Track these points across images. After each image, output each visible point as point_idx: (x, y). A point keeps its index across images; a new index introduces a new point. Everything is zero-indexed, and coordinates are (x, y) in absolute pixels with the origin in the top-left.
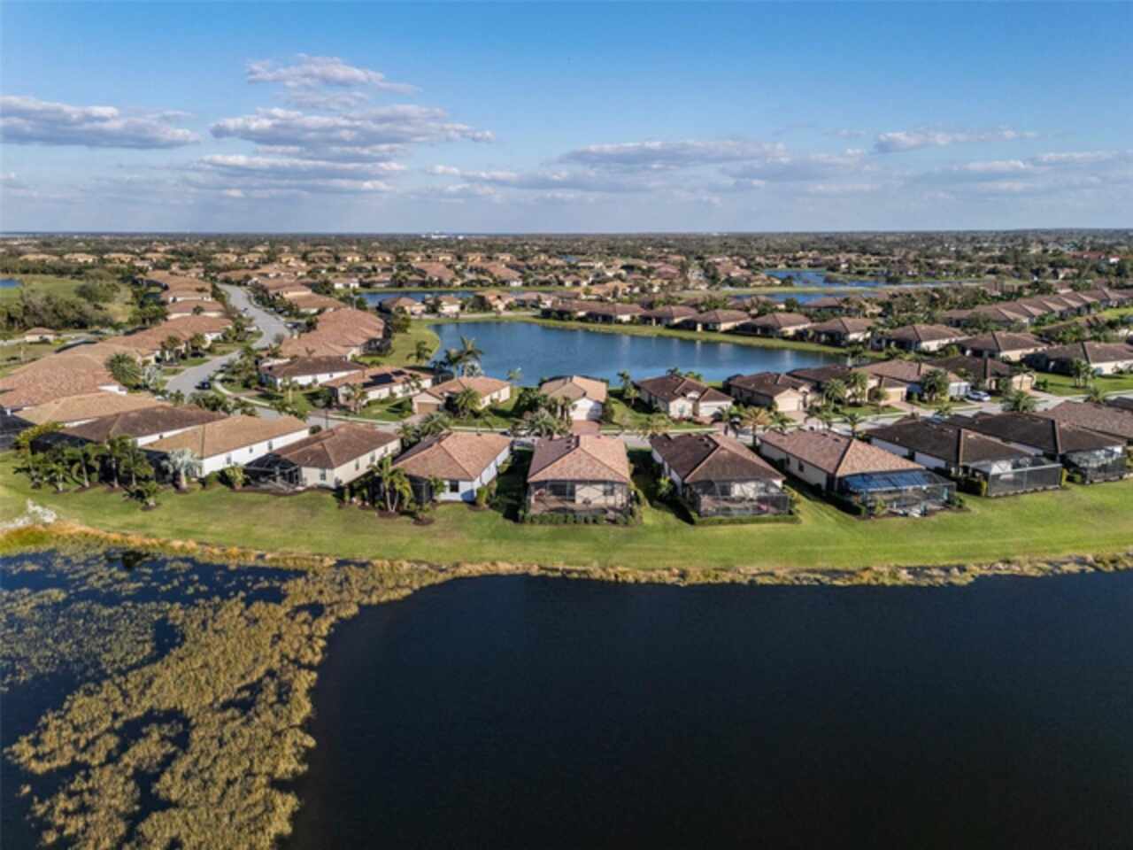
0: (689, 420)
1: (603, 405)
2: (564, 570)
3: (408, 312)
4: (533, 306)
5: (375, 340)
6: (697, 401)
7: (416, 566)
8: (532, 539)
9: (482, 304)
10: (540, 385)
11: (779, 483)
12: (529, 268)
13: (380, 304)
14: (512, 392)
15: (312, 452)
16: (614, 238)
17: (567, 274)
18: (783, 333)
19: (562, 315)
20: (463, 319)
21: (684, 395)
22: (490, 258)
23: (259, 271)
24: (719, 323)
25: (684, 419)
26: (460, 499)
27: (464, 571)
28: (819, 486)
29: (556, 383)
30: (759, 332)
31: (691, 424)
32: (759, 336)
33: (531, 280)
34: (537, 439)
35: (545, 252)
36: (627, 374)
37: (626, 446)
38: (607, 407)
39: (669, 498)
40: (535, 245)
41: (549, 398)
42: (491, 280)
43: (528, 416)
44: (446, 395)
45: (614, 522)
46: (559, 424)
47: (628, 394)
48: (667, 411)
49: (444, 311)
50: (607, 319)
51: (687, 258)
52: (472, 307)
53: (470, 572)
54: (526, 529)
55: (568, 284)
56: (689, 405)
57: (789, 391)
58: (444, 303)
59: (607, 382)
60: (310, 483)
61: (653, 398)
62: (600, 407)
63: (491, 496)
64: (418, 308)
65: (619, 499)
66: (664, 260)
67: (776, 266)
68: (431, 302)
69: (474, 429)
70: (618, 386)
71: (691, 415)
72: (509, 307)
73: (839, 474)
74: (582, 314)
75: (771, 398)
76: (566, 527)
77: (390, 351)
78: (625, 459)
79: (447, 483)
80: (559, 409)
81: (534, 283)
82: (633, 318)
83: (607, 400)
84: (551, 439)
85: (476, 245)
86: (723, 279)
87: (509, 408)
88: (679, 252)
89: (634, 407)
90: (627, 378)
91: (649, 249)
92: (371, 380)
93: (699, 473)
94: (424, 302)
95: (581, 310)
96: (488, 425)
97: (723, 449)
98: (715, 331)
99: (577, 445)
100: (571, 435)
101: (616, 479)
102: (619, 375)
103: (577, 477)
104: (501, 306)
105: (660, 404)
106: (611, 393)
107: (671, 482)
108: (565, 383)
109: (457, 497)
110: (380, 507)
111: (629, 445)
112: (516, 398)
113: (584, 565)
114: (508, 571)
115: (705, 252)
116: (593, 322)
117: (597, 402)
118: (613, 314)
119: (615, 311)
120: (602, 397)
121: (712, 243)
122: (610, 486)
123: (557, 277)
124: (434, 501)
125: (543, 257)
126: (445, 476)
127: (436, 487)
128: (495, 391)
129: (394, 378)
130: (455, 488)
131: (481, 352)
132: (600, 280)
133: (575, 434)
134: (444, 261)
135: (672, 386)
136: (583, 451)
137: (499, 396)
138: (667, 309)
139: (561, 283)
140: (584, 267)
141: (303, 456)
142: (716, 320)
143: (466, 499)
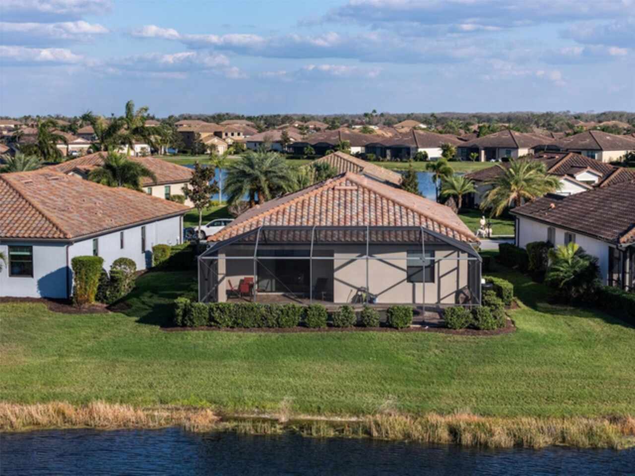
26: (36, 294)
45: (440, 327)
65: (447, 290)
74: (356, 149)
82: (445, 149)
104: (222, 149)
109: (27, 288)
118: (413, 146)
119: (414, 141)
142: (595, 146)
143: (46, 295)
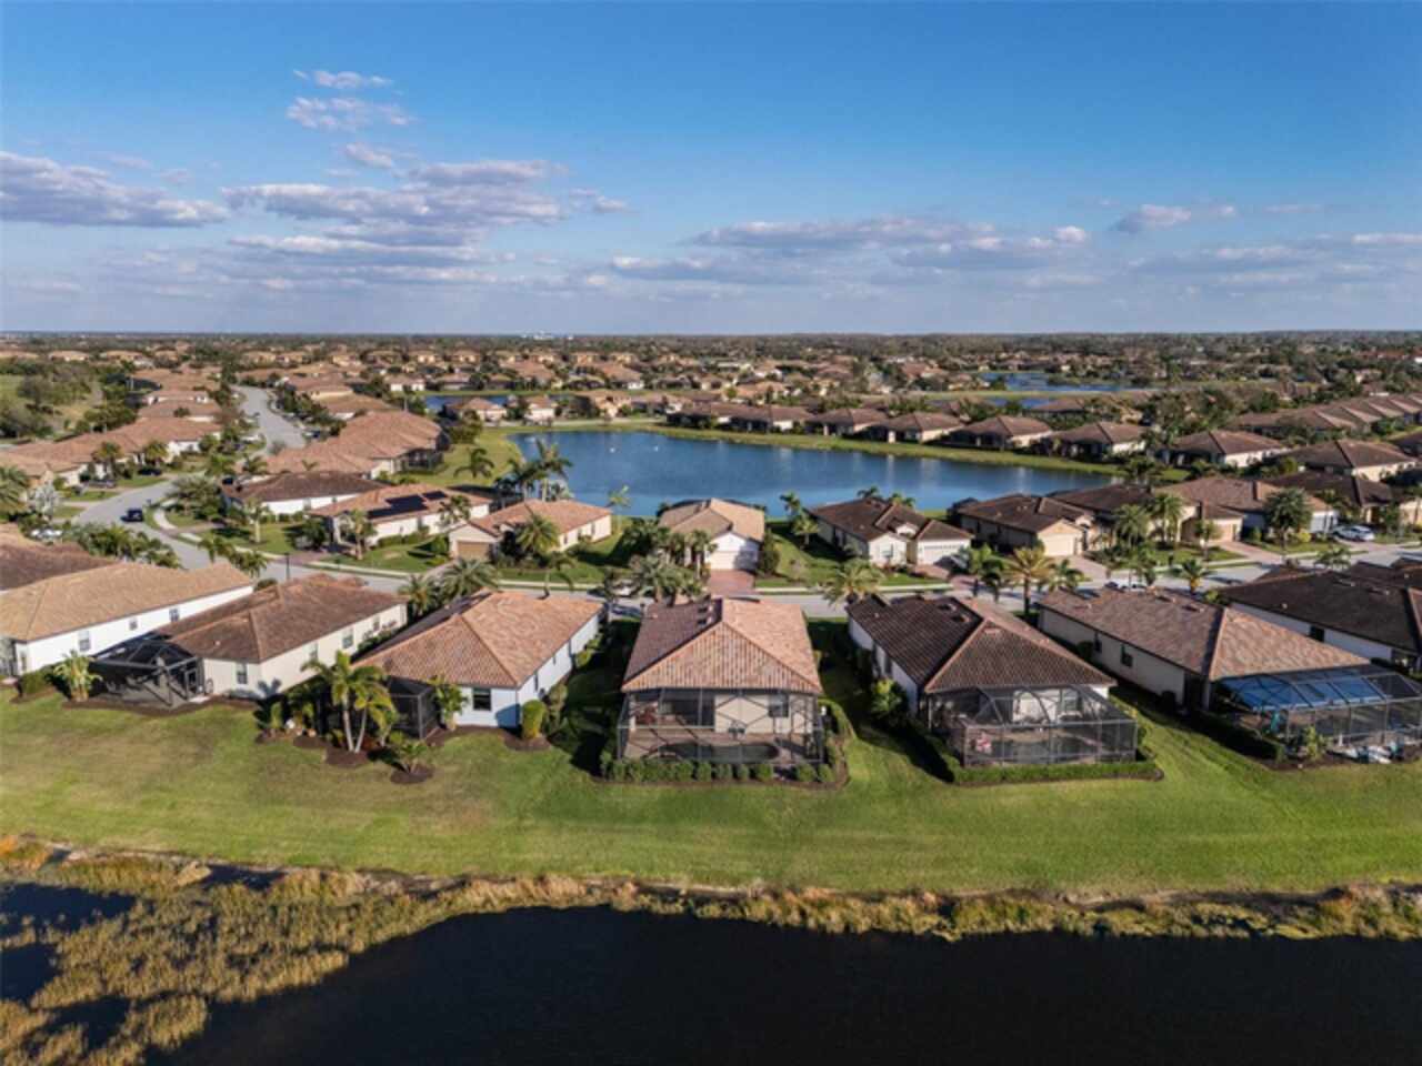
0: (902, 570)
1: (761, 545)
2: (690, 894)
3: (482, 418)
4: (656, 412)
5: (421, 451)
6: (914, 538)
7: (374, 884)
8: (622, 818)
9: (586, 408)
10: (659, 514)
11: (1103, 691)
12: (655, 369)
13: (444, 408)
14: (614, 524)
15: (226, 630)
16: (765, 339)
17: (703, 375)
18: (1013, 443)
19: (696, 421)
20: (559, 427)
21: (891, 529)
22: (604, 359)
23: (296, 371)
24: (920, 431)
25: (893, 569)
26: (494, 723)
27: (474, 899)
28: (1170, 695)
29: (684, 510)
30: (978, 443)
31: (906, 577)
32: (980, 449)
33: (655, 382)
34: (649, 601)
35: (675, 351)
36: (796, 498)
37: (805, 617)
38: (767, 549)
39: (893, 723)
40: (663, 345)
41: (672, 532)
42: (602, 382)
43: (636, 563)
44: (504, 528)
45: (791, 775)
46: (685, 576)
47: (801, 529)
48: (866, 556)
49: (531, 417)
50: (760, 426)
51: (860, 359)
52: (572, 412)
53: (488, 900)
54: (615, 793)
55: (705, 386)
56: (901, 546)
57: (1061, 524)
58: (532, 406)
59: (764, 509)
60: (219, 689)
61: (839, 534)
62: (754, 549)
63: (552, 718)
64: (496, 412)
65: (798, 724)
66: (831, 360)
67: (976, 368)
68: (515, 405)
69: (542, 584)
70: (782, 516)
71: (904, 563)
72: (623, 412)
73: (1214, 675)
74: (724, 420)
75: (1033, 534)
76: (695, 789)
77: (439, 467)
78: (806, 641)
79: (467, 692)
80: (688, 551)
81: (660, 385)
82: (796, 424)
83: (766, 538)
84: (671, 605)
85: (588, 345)
86: (910, 381)
87: (607, 549)
88: (848, 352)
89: (807, 549)
90: (796, 503)
91: (810, 350)
92: (388, 505)
93: (951, 673)
94: (505, 406)
95: (722, 415)
96: (564, 578)
97: (990, 626)
98: (914, 441)
99: (718, 617)
100: (708, 598)
101: (794, 687)
102: (782, 498)
103: (718, 684)
104: (612, 411)
105: (853, 544)
106: (772, 527)
107: (896, 689)
108: (697, 511)
109: (487, 719)
110: (335, 742)
111: (809, 615)
112: (621, 534)
113: (735, 882)
114: (570, 898)
115: (882, 352)
116: (740, 431)
117: (751, 540)
118: (768, 420)
119: (770, 415)
120: (759, 533)
121: (888, 343)
122: (780, 700)
123: (690, 378)
124: (443, 727)
125: (673, 358)
126: (464, 680)
127: (446, 700)
128: (586, 523)
129: (427, 503)
130: (482, 703)
131: (568, 464)
132: (747, 380)
133: (714, 597)
134: (545, 362)
135: (873, 517)
136: (728, 627)
137: (593, 531)
138: (843, 412)
139: (696, 386)
140: (726, 369)
141: (210, 636)
142: (916, 427)
143: (504, 724)
